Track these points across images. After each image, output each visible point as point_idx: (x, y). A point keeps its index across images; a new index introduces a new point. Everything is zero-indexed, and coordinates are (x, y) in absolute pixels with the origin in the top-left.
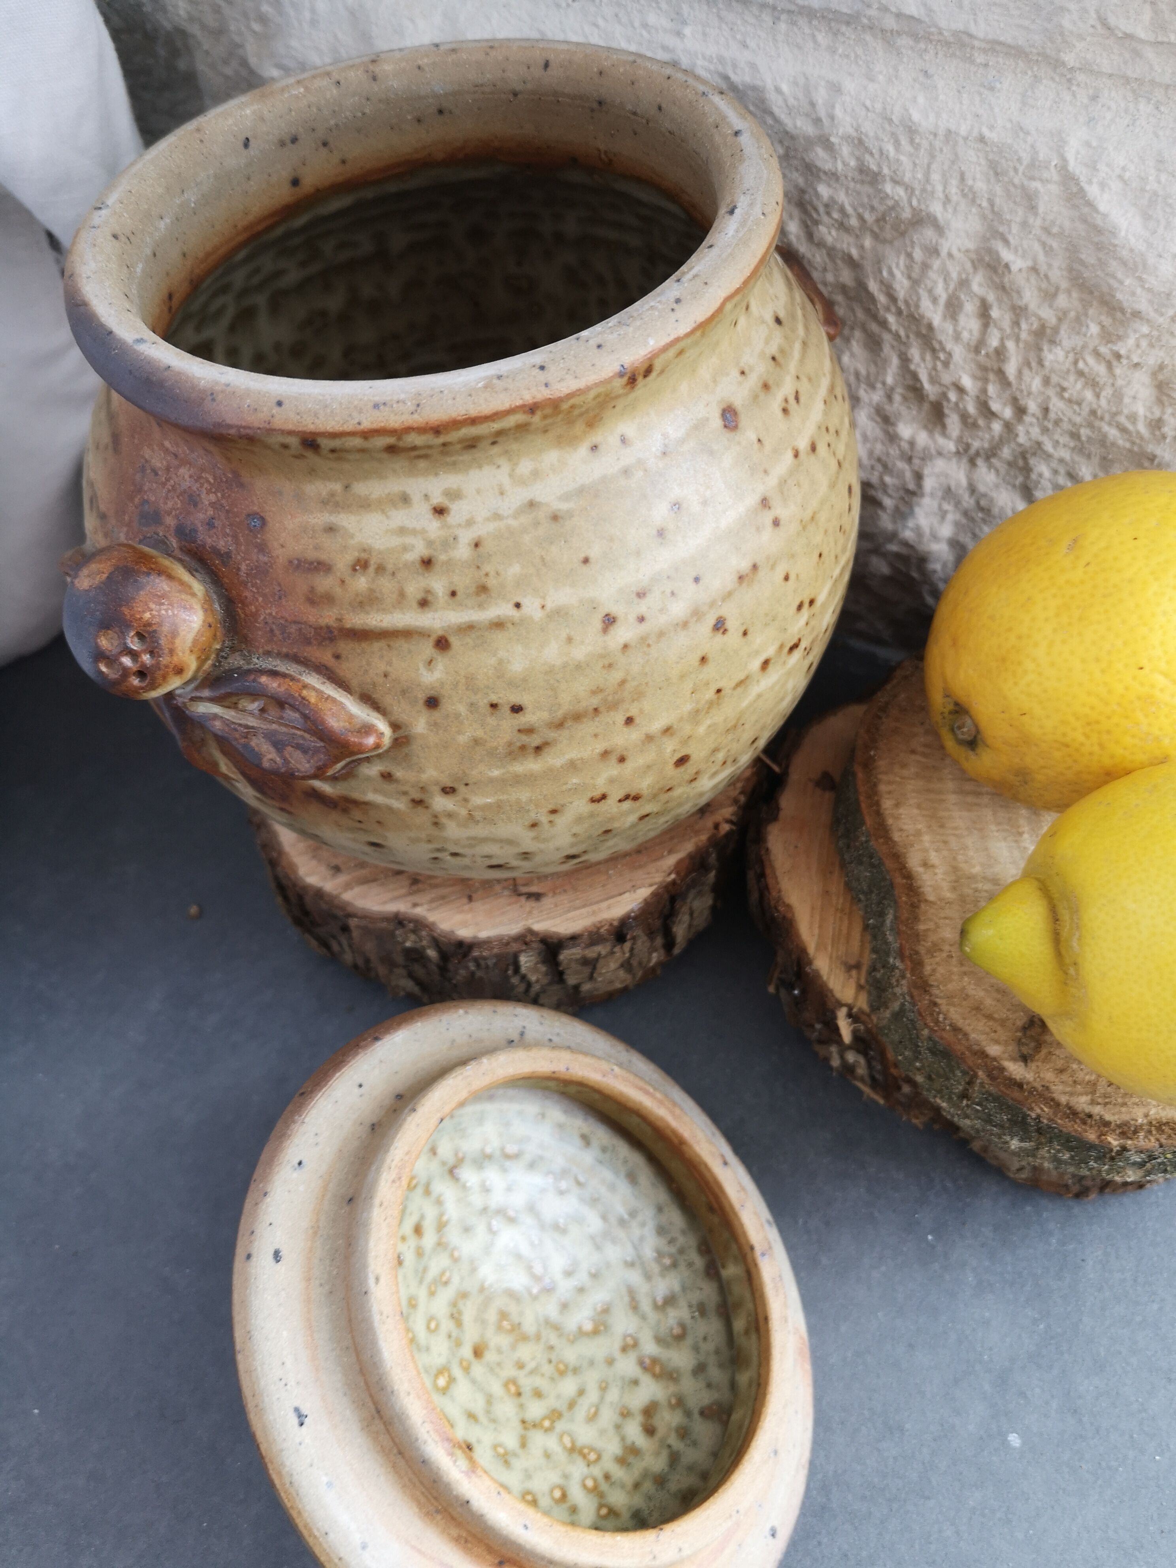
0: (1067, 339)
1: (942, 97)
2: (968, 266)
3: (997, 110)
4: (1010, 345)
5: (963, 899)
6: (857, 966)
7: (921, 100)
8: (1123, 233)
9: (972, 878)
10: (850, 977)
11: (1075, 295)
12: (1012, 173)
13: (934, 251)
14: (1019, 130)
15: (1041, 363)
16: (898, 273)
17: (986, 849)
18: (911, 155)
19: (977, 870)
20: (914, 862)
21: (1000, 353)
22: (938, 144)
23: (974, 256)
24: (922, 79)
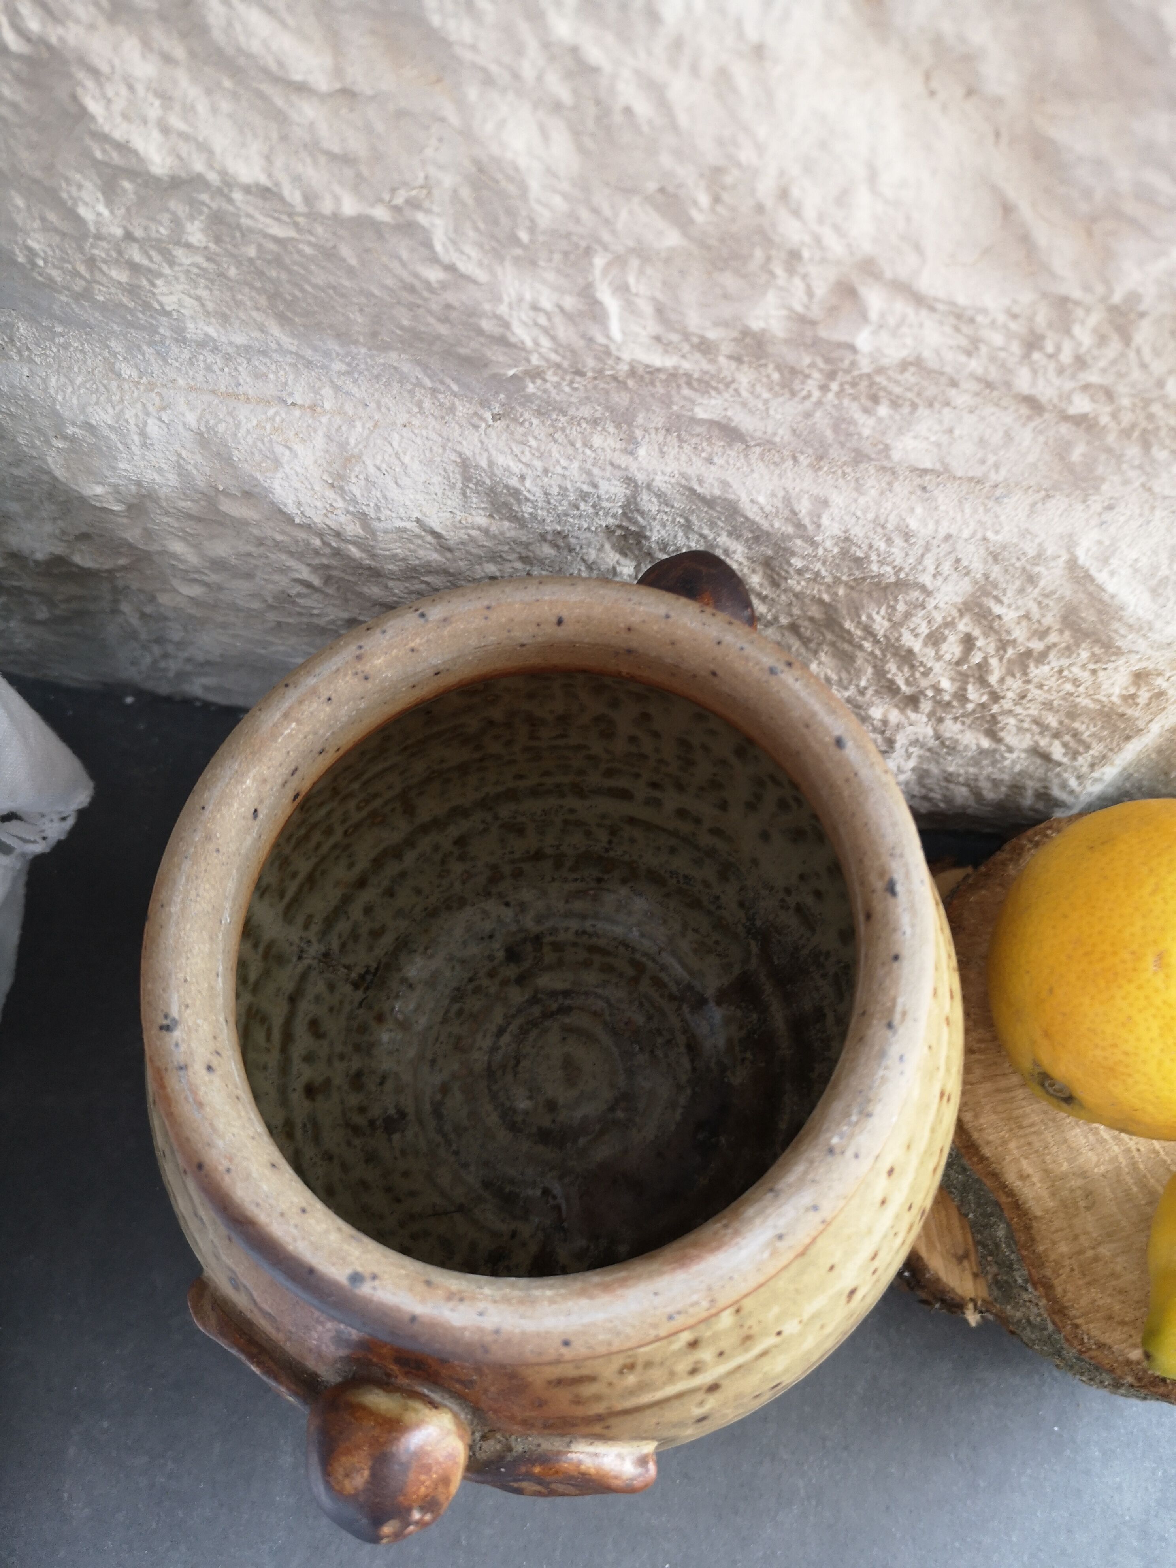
0: (1055, 661)
1: (942, 508)
2: (955, 613)
3: (1003, 518)
4: (994, 662)
5: (1064, 1204)
6: (966, 1256)
7: (919, 510)
8: (1131, 608)
9: (1063, 1177)
10: (964, 1270)
11: (1067, 633)
12: (1014, 560)
13: (923, 606)
14: (1025, 533)
15: (1025, 673)
16: (878, 618)
17: (1066, 1141)
18: (903, 549)
19: (1065, 1166)
20: (1011, 1177)
21: (983, 668)
22: (935, 542)
23: (961, 606)
24: (919, 492)
